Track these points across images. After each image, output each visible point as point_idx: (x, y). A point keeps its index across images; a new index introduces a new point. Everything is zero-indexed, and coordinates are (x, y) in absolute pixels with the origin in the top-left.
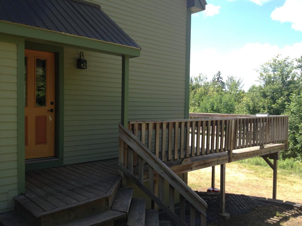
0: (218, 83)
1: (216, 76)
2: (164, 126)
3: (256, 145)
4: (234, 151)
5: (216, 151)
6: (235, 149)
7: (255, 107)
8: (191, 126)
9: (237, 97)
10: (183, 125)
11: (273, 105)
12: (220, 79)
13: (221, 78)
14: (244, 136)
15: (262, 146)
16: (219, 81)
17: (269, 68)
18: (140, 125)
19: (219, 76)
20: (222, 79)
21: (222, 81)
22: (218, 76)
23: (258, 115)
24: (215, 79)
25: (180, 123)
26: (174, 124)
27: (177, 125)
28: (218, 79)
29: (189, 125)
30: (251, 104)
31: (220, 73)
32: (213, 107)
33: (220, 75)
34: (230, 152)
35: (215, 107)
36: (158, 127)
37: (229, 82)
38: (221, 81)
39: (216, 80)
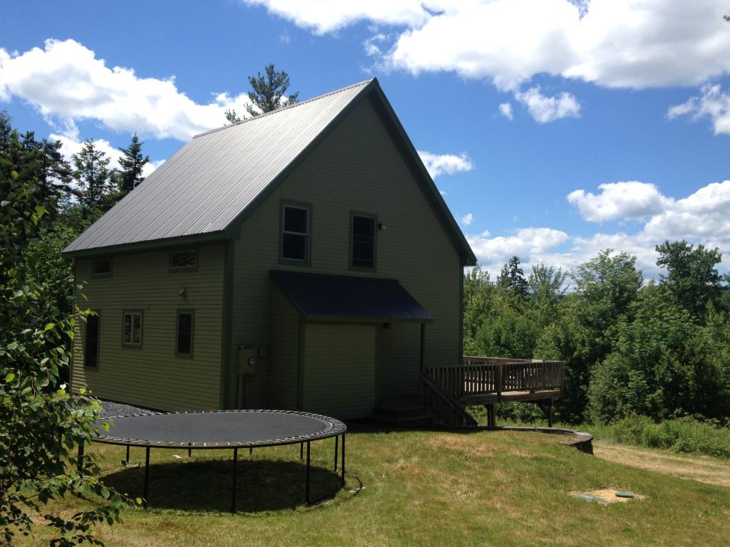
0: (513, 282)
1: (508, 266)
2: (447, 370)
3: (525, 390)
4: (503, 394)
5: (486, 392)
6: (504, 391)
7: (569, 342)
8: (466, 370)
9: (550, 315)
10: (460, 370)
11: (597, 340)
12: (517, 274)
13: (519, 272)
14: (516, 382)
15: (532, 391)
16: (516, 278)
17: (594, 272)
18: (432, 369)
19: (516, 267)
20: (522, 274)
21: (522, 277)
22: (513, 267)
23: (534, 361)
24: (507, 274)
25: (458, 369)
26: (454, 369)
27: (456, 369)
28: (513, 273)
29: (464, 369)
30: (561, 336)
31: (517, 262)
32: (500, 338)
33: (518, 265)
34: (499, 394)
35: (503, 338)
36: (443, 371)
37: (537, 281)
38: (520, 277)
39: (510, 276)
